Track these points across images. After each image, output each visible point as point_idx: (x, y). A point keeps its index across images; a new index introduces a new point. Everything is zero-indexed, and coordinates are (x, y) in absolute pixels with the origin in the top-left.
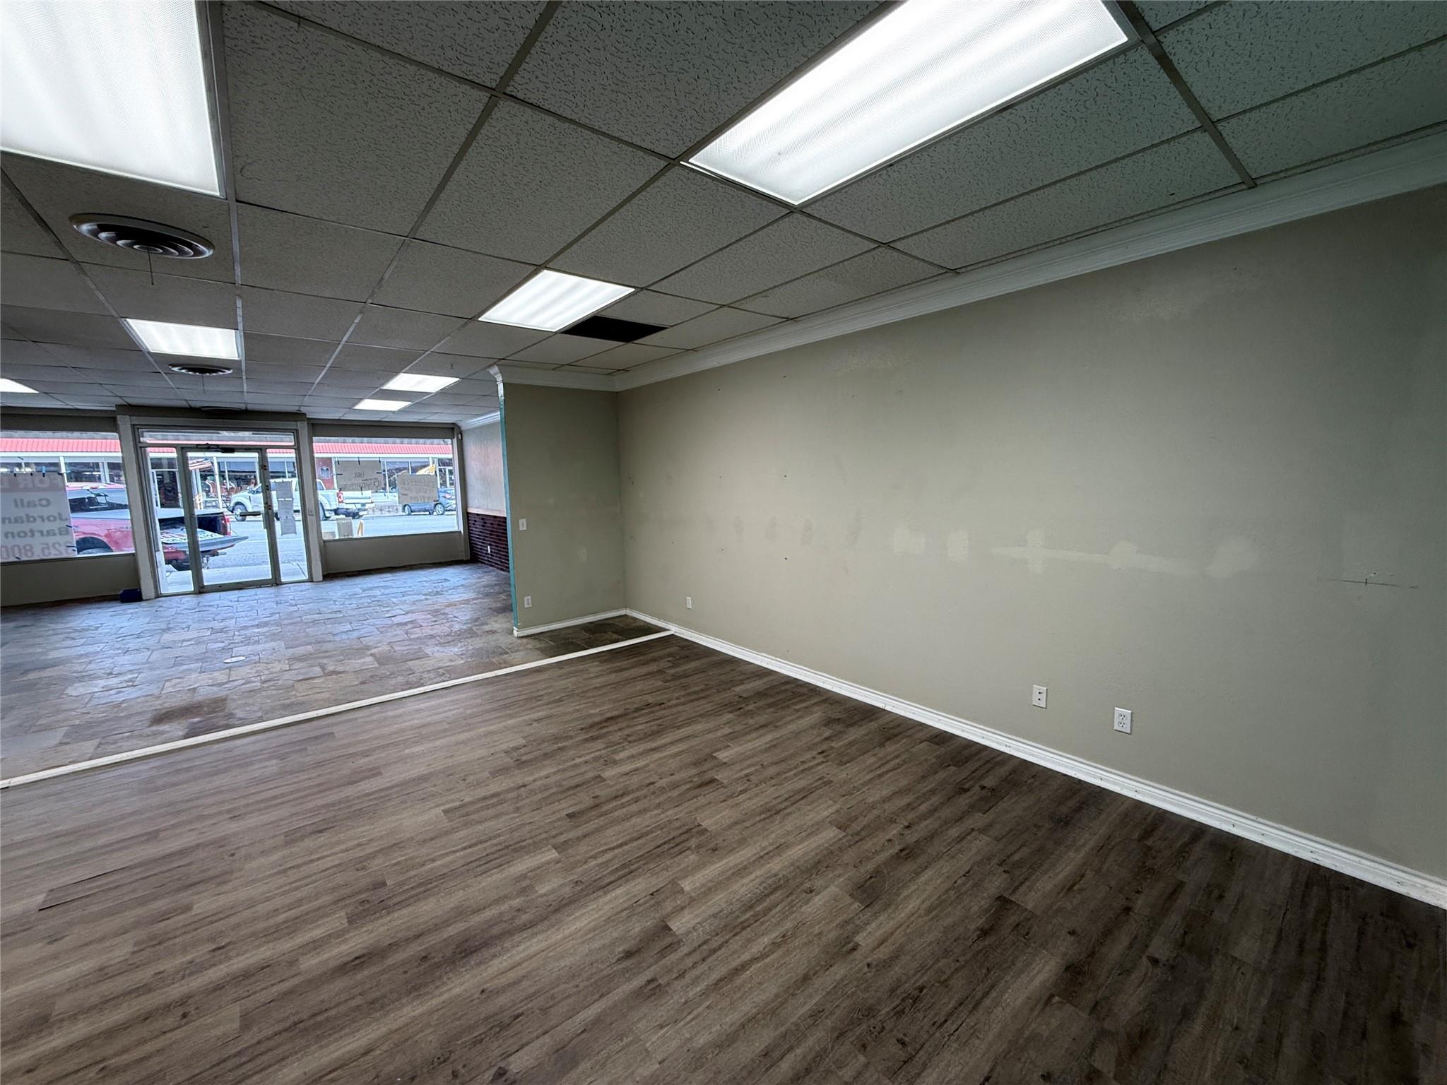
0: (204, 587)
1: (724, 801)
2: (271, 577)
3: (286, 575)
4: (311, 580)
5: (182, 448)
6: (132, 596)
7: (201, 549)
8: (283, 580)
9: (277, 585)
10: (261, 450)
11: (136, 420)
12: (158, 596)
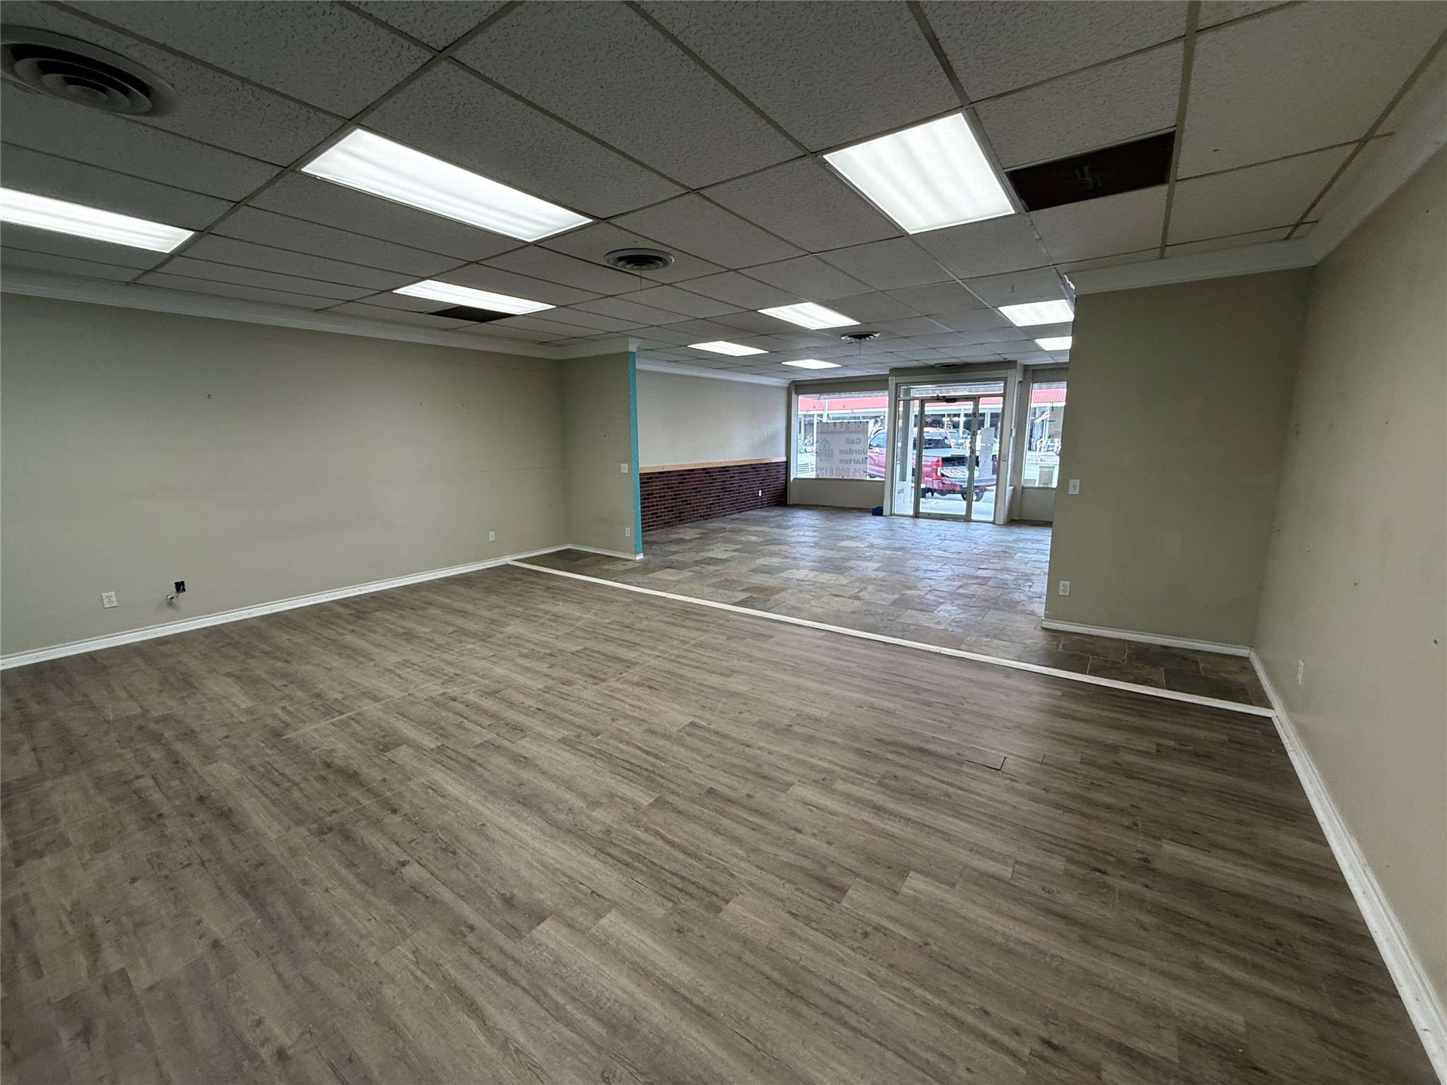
0: (919, 513)
1: (794, 915)
2: (964, 514)
3: (977, 512)
4: (993, 523)
5: (922, 400)
6: (878, 512)
7: (975, 484)
8: (973, 517)
9: (968, 521)
10: (975, 399)
11: (900, 380)
12: (891, 515)
